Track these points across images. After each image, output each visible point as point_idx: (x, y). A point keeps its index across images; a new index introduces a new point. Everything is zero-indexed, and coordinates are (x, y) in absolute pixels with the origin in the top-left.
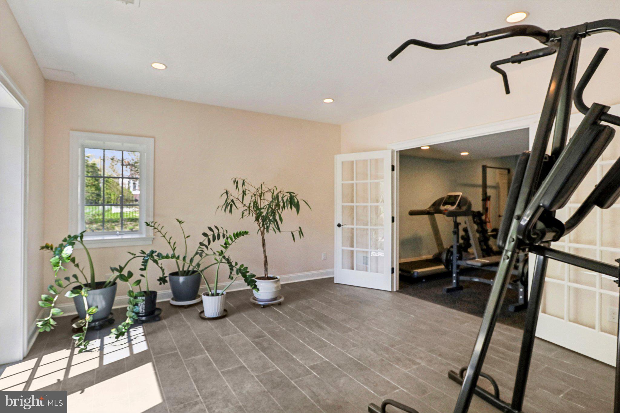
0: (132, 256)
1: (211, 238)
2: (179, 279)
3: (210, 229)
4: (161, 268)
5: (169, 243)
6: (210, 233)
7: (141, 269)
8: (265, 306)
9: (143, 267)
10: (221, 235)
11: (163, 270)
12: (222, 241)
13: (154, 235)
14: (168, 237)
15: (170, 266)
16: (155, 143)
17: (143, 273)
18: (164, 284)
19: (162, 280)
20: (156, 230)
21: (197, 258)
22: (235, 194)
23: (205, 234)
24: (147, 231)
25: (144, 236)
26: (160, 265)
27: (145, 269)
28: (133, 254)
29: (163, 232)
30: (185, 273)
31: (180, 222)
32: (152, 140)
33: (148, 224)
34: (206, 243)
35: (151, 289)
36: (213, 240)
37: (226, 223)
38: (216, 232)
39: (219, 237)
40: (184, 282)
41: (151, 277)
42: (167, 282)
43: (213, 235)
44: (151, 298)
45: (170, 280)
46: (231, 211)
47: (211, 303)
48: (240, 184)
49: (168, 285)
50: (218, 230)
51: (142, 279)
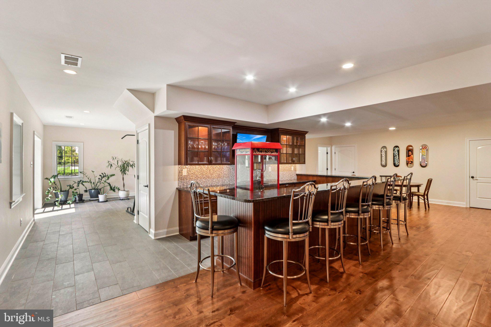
0: (74, 183)
1: (102, 177)
2: (92, 191)
3: (102, 174)
4: (86, 187)
5: (88, 179)
6: (102, 175)
7: (77, 186)
8: (122, 200)
9: (78, 185)
10: (106, 176)
11: (86, 188)
12: (106, 178)
13: (83, 176)
14: (88, 177)
15: (88, 186)
16: (83, 145)
17: (78, 187)
18: (86, 192)
19: (86, 191)
20: (85, 176)
22: (112, 162)
23: (100, 176)
24: (81, 175)
25: (80, 177)
26: (85, 186)
27: (78, 186)
29: (86, 175)
30: (94, 189)
31: (93, 172)
32: (82, 143)
34: (101, 178)
35: (81, 193)
36: (103, 177)
37: (108, 172)
38: (104, 175)
39: (105, 176)
40: (94, 192)
41: (81, 189)
42: (87, 192)
43: (103, 176)
44: (81, 196)
45: (89, 191)
46: (111, 168)
47: (101, 197)
48: (114, 158)
49: (88, 193)
50: (105, 174)
51: (77, 189)
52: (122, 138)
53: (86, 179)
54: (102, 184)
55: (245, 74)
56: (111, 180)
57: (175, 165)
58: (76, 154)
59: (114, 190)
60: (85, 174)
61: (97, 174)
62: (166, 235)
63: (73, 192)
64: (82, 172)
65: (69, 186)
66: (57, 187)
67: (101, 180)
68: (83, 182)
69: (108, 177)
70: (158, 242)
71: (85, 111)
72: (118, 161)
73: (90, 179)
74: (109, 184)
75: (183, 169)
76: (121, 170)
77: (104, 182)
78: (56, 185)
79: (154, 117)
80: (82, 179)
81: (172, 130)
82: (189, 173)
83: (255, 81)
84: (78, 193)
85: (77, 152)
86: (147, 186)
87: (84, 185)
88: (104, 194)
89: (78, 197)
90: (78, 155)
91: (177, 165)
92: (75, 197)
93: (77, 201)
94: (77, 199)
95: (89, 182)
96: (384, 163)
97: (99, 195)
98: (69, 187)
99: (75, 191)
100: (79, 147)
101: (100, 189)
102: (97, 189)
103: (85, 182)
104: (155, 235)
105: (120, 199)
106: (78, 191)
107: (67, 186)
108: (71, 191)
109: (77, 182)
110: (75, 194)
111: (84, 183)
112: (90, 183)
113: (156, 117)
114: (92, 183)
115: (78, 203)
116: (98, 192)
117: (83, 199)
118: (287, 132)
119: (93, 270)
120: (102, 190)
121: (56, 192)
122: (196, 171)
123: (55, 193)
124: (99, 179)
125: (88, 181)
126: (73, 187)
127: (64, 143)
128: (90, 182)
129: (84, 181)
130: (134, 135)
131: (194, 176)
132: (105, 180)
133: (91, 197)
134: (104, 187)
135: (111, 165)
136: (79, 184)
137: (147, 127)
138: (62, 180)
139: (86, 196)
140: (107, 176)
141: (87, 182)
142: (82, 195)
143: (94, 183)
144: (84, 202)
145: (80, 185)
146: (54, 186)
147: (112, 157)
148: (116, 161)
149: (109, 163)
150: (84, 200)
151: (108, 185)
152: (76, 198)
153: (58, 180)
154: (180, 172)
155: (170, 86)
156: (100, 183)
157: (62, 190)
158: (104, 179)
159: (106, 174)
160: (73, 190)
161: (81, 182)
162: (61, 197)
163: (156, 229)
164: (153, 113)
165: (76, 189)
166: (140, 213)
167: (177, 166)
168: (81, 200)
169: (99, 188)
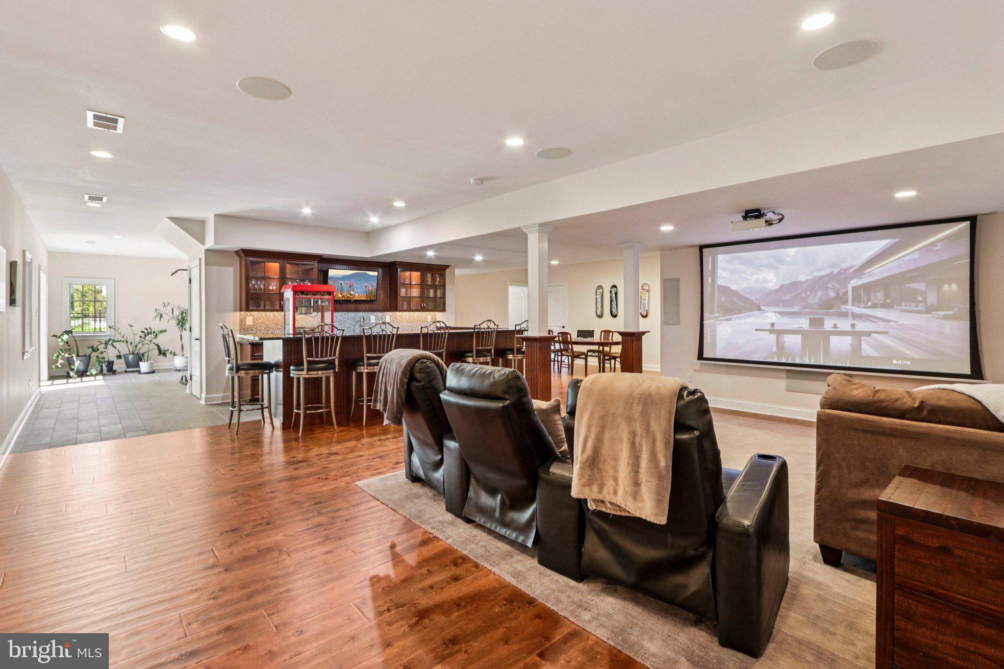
0: (99, 343)
1: (146, 334)
2: (128, 357)
3: (146, 329)
4: (118, 350)
5: (123, 337)
6: (146, 331)
7: (104, 348)
8: (179, 370)
9: (105, 347)
11: (119, 352)
12: (152, 336)
13: (115, 333)
14: (122, 334)
15: (123, 349)
16: (115, 283)
17: (106, 350)
19: (119, 357)
20: (117, 332)
21: (140, 345)
22: (163, 310)
23: (143, 332)
24: (110, 331)
25: (109, 334)
26: (117, 348)
27: (106, 348)
28: (100, 342)
29: (120, 331)
30: (133, 354)
31: (131, 326)
32: (113, 281)
33: (110, 327)
34: (144, 336)
35: (110, 360)
36: (148, 335)
37: (156, 326)
38: (149, 330)
39: (151, 333)
40: (133, 358)
41: (111, 354)
42: (121, 358)
43: (148, 333)
44: (110, 364)
45: (124, 358)
46: (160, 320)
47: (144, 366)
48: (166, 305)
49: (122, 360)
50: (151, 329)
51: (104, 353)
52: (172, 275)
53: (119, 337)
54: (146, 345)
55: (301, 207)
56: (161, 340)
57: (235, 311)
58: (104, 297)
59: (165, 354)
60: (117, 329)
61: (138, 330)
62: (222, 400)
63: (98, 357)
64: (113, 327)
65: (90, 347)
66: (71, 349)
67: (144, 340)
68: (114, 341)
69: (155, 334)
70: (208, 407)
71: (115, 237)
72: (173, 309)
73: (125, 338)
74: (157, 345)
75: (247, 317)
76: (178, 324)
77: (148, 342)
78: (69, 346)
79: (204, 251)
80: (112, 338)
81: (230, 266)
82: (256, 322)
83: (313, 214)
84: (106, 360)
85: (104, 293)
86: (198, 339)
87: (115, 347)
88: (149, 362)
89: (106, 366)
90: (105, 299)
91: (237, 311)
92: (101, 364)
93: (105, 372)
94: (105, 368)
95: (123, 342)
96: (599, 312)
97: (141, 364)
98: (91, 349)
99: (101, 356)
100: (107, 287)
101: (143, 355)
102: (137, 354)
103: (117, 341)
104: (207, 400)
105: (176, 370)
106: (104, 355)
107: (88, 348)
108: (94, 355)
109: (103, 342)
110: (100, 359)
111: (115, 344)
112: (125, 344)
113: (206, 250)
114: (129, 343)
115: (105, 375)
116: (139, 358)
117: (114, 369)
118: (411, 266)
119: (121, 423)
120: (146, 355)
121: (69, 356)
122: (266, 320)
123: (67, 358)
124: (141, 337)
125: (122, 340)
126: (98, 350)
127: (83, 279)
128: (125, 342)
129: (116, 339)
130: (187, 270)
131: (263, 325)
132: (150, 339)
133: (128, 367)
134: (149, 351)
135: (161, 316)
136: (106, 344)
137: (198, 263)
138: (80, 339)
139: (119, 365)
140: (154, 332)
141: (120, 341)
142: (113, 362)
143: (131, 343)
144: (115, 374)
145: (109, 347)
146: (67, 347)
147: (163, 302)
148: (169, 309)
149: (158, 312)
150: (115, 371)
151: (157, 347)
152: (102, 366)
153: (73, 339)
154: (243, 321)
155: (217, 216)
156: (143, 344)
157: (80, 355)
158: (148, 337)
159: (153, 330)
160: (98, 353)
161: (111, 342)
162: (78, 364)
163: (207, 393)
164: (202, 246)
165: (102, 353)
166: (193, 377)
167: (238, 313)
168: (111, 370)
169: (141, 352)
